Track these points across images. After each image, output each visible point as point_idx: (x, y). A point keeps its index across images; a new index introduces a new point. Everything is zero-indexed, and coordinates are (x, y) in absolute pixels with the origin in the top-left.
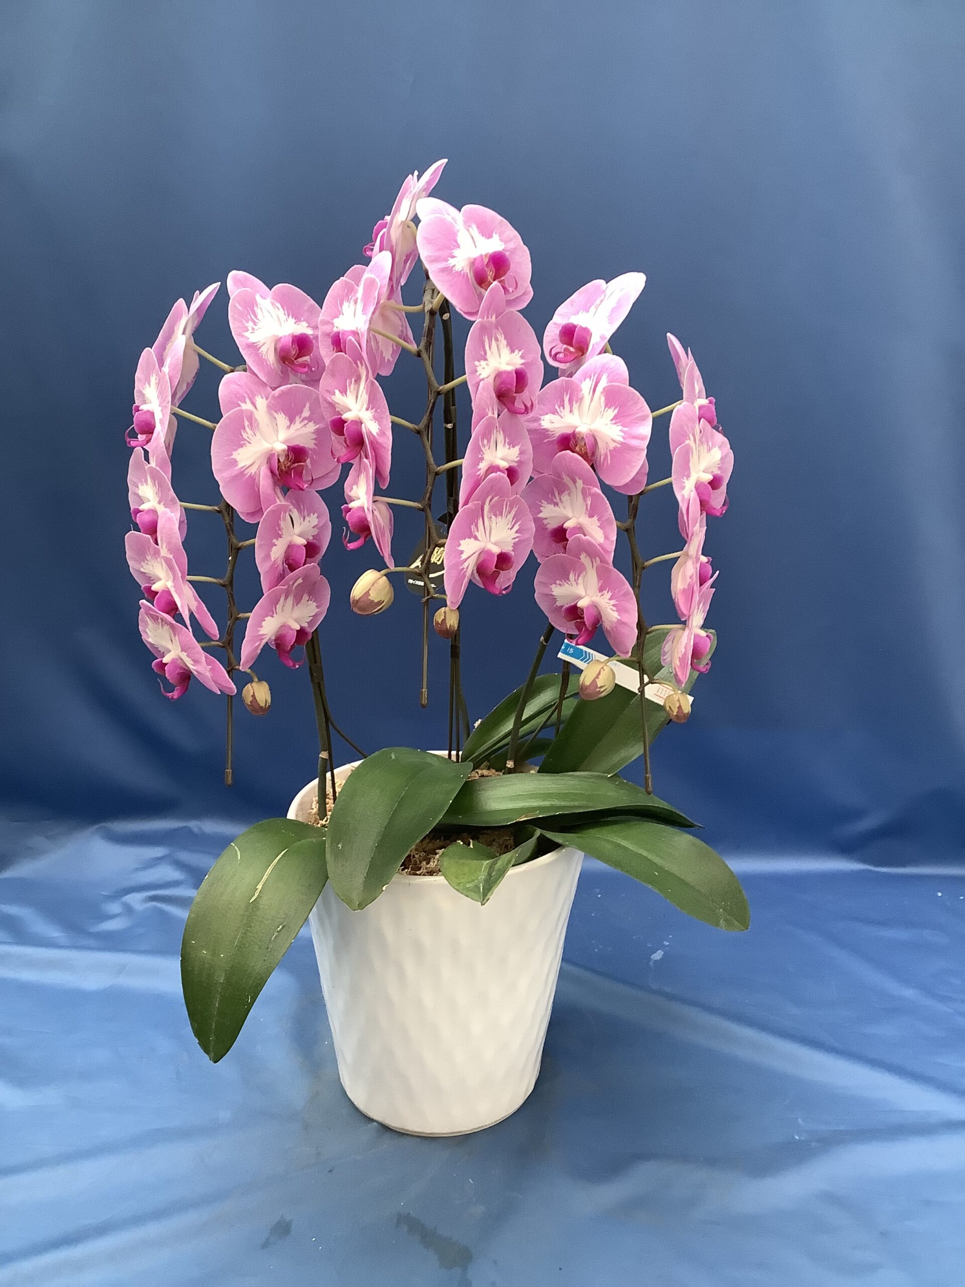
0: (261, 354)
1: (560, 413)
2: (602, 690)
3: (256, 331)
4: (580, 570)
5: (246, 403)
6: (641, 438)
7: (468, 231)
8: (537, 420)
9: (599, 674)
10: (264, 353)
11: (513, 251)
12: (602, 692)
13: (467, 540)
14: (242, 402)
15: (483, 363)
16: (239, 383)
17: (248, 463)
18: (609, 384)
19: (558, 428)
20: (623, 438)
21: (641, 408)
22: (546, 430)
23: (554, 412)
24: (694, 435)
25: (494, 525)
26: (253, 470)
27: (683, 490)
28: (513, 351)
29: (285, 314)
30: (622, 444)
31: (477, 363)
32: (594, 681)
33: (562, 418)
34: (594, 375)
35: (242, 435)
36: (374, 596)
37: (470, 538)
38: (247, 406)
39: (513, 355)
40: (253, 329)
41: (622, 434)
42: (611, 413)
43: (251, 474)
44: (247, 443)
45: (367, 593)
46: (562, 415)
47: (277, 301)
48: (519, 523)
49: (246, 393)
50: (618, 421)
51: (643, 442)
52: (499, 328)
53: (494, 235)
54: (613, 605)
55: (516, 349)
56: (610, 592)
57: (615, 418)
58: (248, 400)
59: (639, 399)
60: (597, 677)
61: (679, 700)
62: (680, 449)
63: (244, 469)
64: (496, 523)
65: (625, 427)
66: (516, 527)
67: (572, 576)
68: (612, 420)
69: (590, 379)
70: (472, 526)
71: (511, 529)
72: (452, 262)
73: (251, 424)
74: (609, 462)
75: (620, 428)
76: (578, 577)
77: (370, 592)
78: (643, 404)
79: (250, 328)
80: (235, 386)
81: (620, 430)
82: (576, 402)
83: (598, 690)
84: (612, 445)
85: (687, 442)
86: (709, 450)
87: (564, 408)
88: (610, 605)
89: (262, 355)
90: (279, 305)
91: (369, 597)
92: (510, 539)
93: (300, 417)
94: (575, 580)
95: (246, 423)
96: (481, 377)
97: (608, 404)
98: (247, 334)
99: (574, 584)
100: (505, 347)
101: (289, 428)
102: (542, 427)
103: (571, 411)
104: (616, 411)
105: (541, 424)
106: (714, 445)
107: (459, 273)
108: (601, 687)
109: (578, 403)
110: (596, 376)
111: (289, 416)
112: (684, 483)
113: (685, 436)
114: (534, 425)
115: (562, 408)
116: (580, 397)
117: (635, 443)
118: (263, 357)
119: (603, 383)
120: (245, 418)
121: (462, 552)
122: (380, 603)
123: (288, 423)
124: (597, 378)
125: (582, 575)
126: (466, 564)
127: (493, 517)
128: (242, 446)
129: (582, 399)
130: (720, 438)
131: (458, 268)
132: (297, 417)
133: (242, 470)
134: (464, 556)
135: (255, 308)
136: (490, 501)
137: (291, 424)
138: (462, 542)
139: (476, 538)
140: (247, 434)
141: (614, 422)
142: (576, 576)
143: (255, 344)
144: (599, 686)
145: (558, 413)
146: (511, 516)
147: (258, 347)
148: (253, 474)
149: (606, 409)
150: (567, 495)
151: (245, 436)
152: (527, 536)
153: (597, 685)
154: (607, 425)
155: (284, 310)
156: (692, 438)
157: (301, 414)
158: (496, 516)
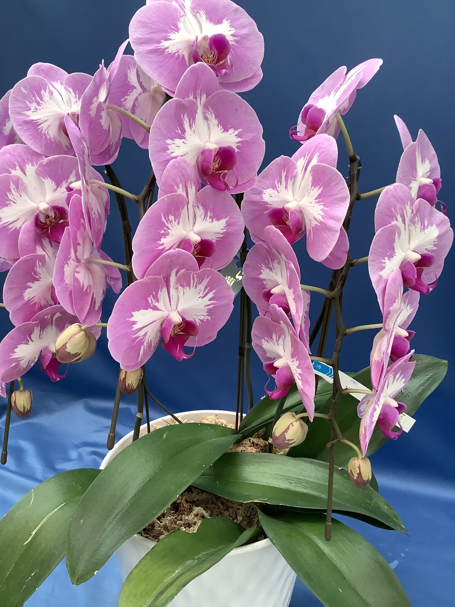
0: (40, 130)
1: (277, 188)
2: (290, 442)
3: (39, 111)
4: (281, 334)
5: (16, 170)
6: (337, 219)
7: (195, 16)
8: (260, 193)
9: (288, 428)
10: (45, 128)
11: (244, 37)
12: (291, 444)
13: (142, 311)
14: (12, 169)
15: (178, 141)
16: (13, 154)
17: (11, 220)
18: (318, 163)
19: (275, 202)
20: (322, 217)
21: (342, 189)
22: (266, 203)
23: (274, 187)
24: (403, 216)
25: (181, 295)
26: (17, 225)
27: (382, 270)
28: (226, 130)
29: (76, 97)
30: (321, 223)
31: (169, 141)
32: (283, 434)
33: (279, 193)
34: (308, 154)
35: (7, 196)
36: (69, 349)
37: (147, 309)
38: (17, 173)
39: (226, 134)
40: (36, 109)
41: (322, 213)
42: (316, 192)
43: (15, 229)
44: (12, 203)
45: (64, 346)
46: (279, 191)
47: (69, 86)
48: (214, 291)
49: (18, 162)
50: (321, 200)
51: (337, 223)
52: (210, 108)
53: (224, 21)
54: (299, 374)
55: (232, 128)
56: (298, 361)
57: (319, 197)
58: (18, 168)
59: (341, 180)
60: (286, 431)
61: (359, 467)
62: (382, 230)
63: (7, 224)
64: (184, 293)
65: (325, 207)
66: (210, 295)
67: (274, 336)
68: (316, 199)
69: (304, 158)
70: (149, 299)
71: (203, 297)
72: (165, 44)
73: (17, 187)
74: (312, 239)
75: (322, 207)
76: (279, 339)
77: (67, 345)
78: (344, 185)
79: (33, 108)
80: (9, 156)
81: (321, 210)
82: (291, 179)
83: (286, 442)
84: (314, 223)
85: (394, 223)
86: (424, 228)
87: (281, 184)
88: (297, 373)
89: (42, 130)
90: (71, 90)
91: (66, 350)
92: (202, 306)
93: (67, 182)
94: (276, 341)
95: (12, 186)
96: (173, 155)
97: (315, 183)
98: (28, 113)
99: (276, 343)
100: (216, 127)
101: (56, 191)
102: (263, 200)
103: (286, 187)
104: (321, 189)
105: (262, 197)
106: (431, 224)
107: (172, 55)
108: (289, 440)
109: (293, 180)
110: (309, 155)
111: (55, 181)
112: (385, 263)
113: (393, 217)
114: (257, 198)
115: (279, 183)
116: (294, 174)
117: (331, 223)
118: (43, 132)
119: (314, 162)
120: (11, 183)
121: (134, 323)
122: (76, 355)
123: (55, 187)
124: (310, 157)
125: (281, 338)
126: (142, 333)
127: (180, 287)
128: (7, 205)
129: (295, 176)
130: (440, 216)
131: (172, 50)
132: (64, 182)
133: (5, 225)
134: (136, 327)
135: (43, 92)
136: (177, 273)
137: (57, 188)
138: (135, 313)
139: (155, 308)
140: (13, 195)
141: (317, 200)
142: (277, 338)
143: (35, 121)
144: (287, 439)
145: (276, 188)
146: (201, 287)
147: (38, 123)
148: (18, 228)
149: (313, 188)
150: (277, 264)
151: (10, 197)
152: (225, 302)
153: (286, 438)
154: (311, 203)
155: (75, 94)
156: (400, 219)
157: (68, 179)
158: (183, 286)
